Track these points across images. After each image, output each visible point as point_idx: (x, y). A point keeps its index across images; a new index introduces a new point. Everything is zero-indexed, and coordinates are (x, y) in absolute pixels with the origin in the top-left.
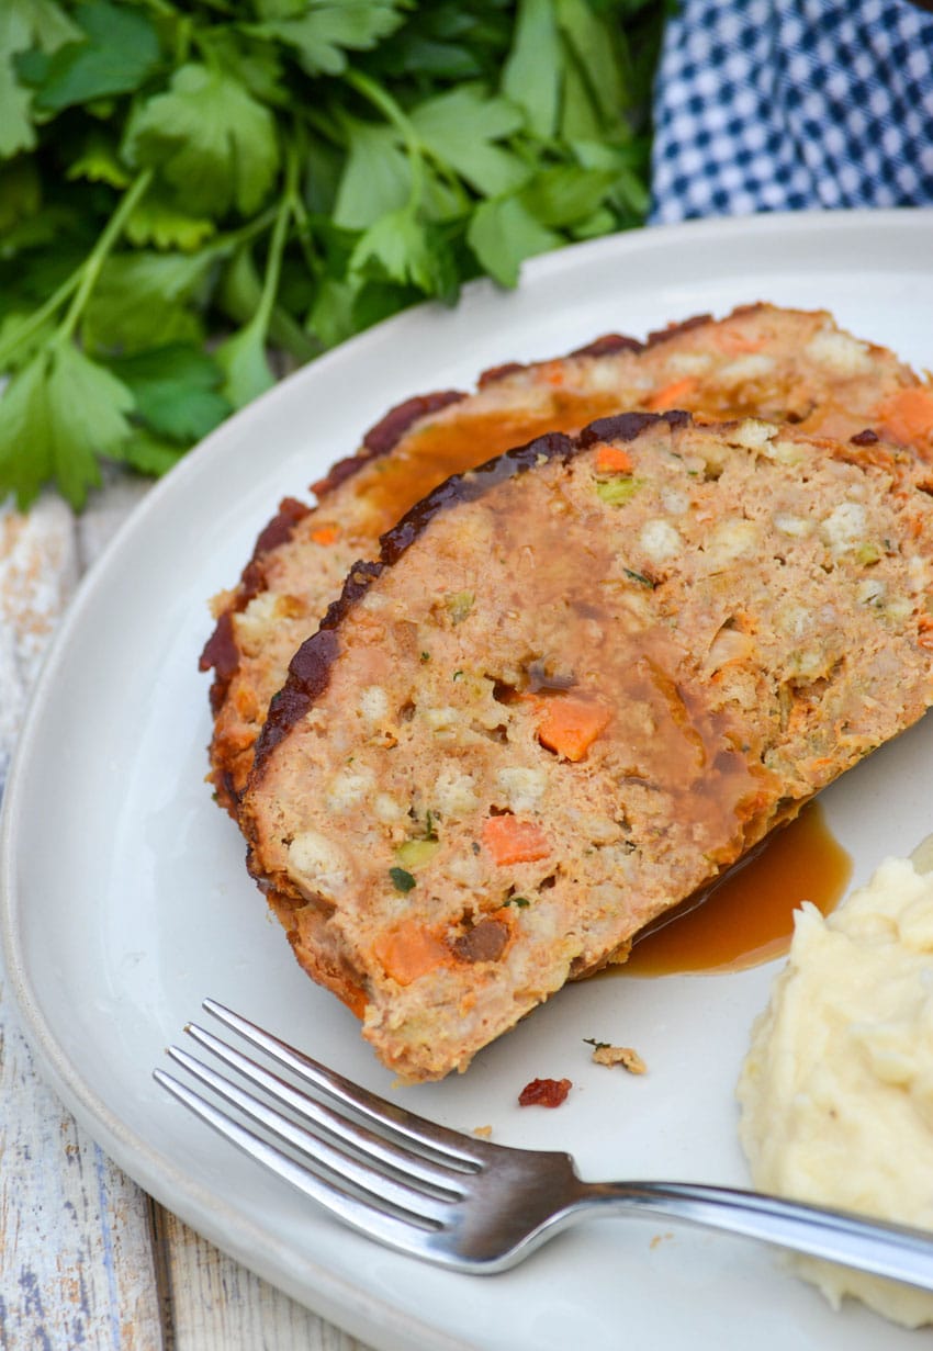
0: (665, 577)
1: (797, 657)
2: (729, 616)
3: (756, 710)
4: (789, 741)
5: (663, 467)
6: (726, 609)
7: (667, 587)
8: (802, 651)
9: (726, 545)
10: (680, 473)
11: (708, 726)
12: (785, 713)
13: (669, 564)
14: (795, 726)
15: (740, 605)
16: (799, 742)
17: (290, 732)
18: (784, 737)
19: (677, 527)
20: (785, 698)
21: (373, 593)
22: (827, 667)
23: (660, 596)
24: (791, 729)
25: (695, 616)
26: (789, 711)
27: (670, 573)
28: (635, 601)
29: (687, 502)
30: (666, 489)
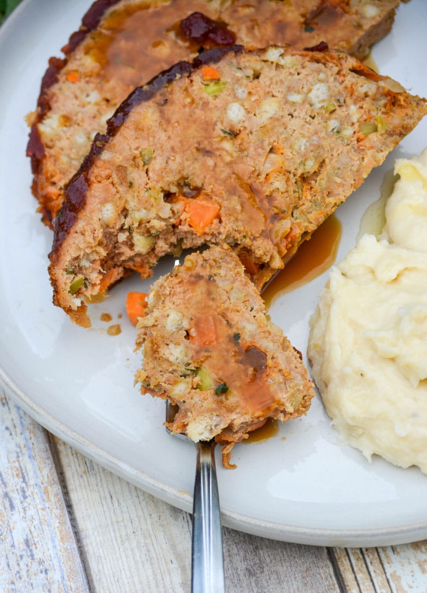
0: (240, 131)
1: (303, 163)
2: (271, 147)
3: (287, 192)
4: (303, 204)
5: (234, 75)
6: (270, 143)
7: (242, 136)
8: (305, 160)
9: (266, 112)
10: (242, 78)
11: (266, 202)
12: (300, 191)
13: (241, 125)
14: (306, 197)
15: (275, 141)
16: (308, 204)
17: (69, 233)
18: (301, 203)
19: (243, 105)
20: (299, 183)
21: (105, 151)
22: (317, 166)
23: (238, 141)
24: (304, 198)
25: (255, 149)
26: (302, 190)
27: (242, 129)
28: (227, 145)
29: (246, 92)
30: (236, 86)
